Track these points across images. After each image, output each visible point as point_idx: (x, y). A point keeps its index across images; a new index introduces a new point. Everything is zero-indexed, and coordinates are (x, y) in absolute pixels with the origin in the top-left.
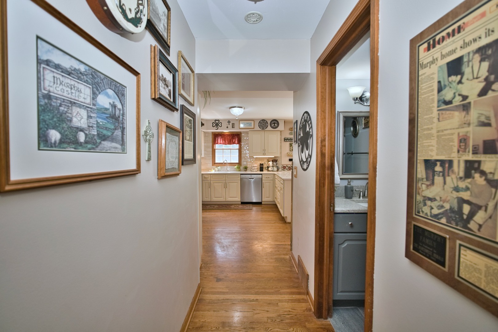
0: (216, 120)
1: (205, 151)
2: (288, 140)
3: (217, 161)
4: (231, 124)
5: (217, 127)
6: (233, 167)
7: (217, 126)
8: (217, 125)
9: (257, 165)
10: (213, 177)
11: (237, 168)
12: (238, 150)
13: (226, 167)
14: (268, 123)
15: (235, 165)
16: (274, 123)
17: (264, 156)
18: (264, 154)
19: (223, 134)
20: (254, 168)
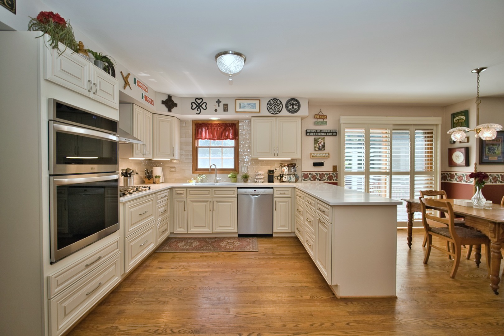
0: (197, 99)
1: (181, 149)
2: (312, 134)
3: (200, 166)
4: (221, 105)
5: (199, 110)
6: (225, 175)
7: (199, 108)
8: (199, 106)
9: (263, 172)
10: (192, 193)
11: (232, 177)
12: (233, 149)
13: (214, 175)
14: (282, 105)
15: (229, 173)
16: (293, 105)
17: (276, 158)
18: (276, 155)
19: (210, 124)
20: (259, 177)
